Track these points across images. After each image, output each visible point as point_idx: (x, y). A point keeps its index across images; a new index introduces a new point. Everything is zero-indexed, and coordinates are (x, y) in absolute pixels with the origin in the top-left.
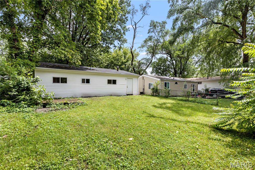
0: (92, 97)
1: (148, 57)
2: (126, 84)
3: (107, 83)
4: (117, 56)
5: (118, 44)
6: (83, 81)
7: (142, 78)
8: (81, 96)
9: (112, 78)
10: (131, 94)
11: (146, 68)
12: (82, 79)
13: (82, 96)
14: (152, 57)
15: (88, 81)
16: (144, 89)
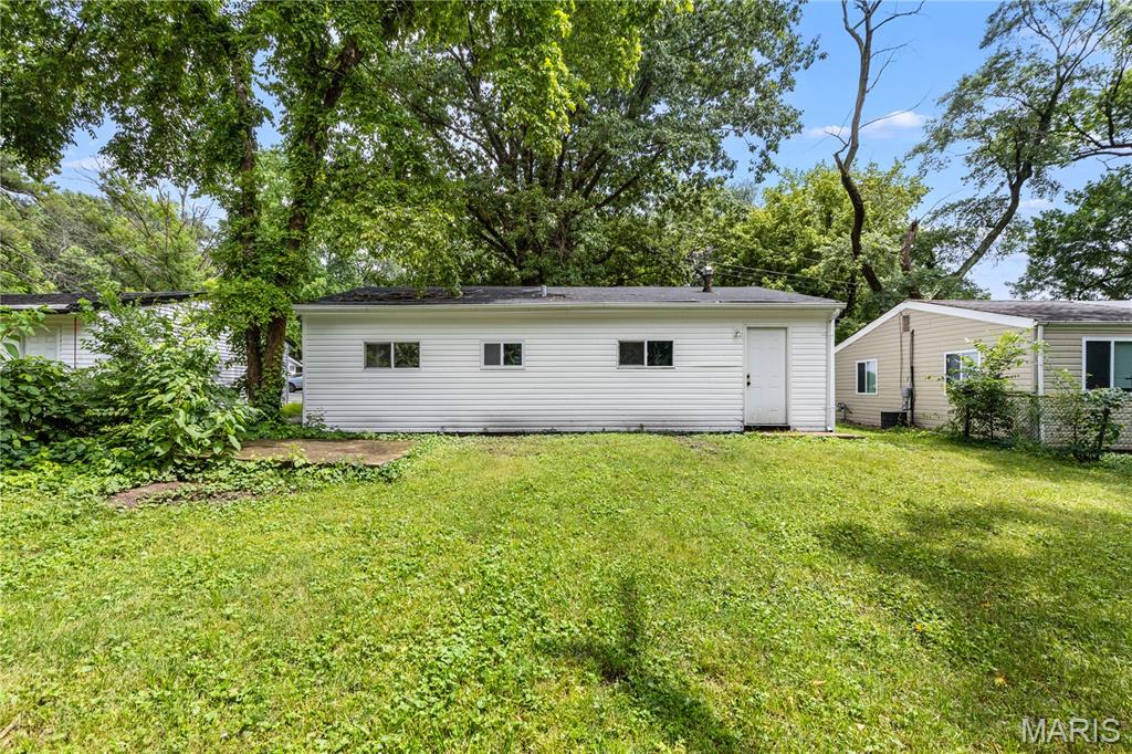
0: (524, 433)
1: (983, 194)
2: (740, 364)
3: (616, 363)
4: (784, 219)
5: (752, 149)
6: (491, 354)
7: (898, 326)
8: (481, 430)
9: (645, 334)
10: (780, 421)
11: (968, 265)
12: (486, 345)
13: (485, 427)
14: (1015, 189)
15: (513, 354)
16: (911, 394)
